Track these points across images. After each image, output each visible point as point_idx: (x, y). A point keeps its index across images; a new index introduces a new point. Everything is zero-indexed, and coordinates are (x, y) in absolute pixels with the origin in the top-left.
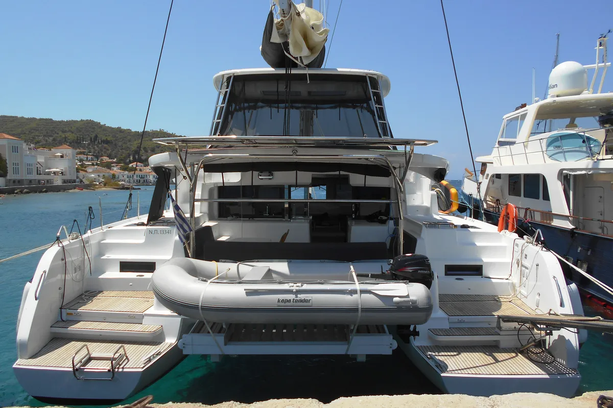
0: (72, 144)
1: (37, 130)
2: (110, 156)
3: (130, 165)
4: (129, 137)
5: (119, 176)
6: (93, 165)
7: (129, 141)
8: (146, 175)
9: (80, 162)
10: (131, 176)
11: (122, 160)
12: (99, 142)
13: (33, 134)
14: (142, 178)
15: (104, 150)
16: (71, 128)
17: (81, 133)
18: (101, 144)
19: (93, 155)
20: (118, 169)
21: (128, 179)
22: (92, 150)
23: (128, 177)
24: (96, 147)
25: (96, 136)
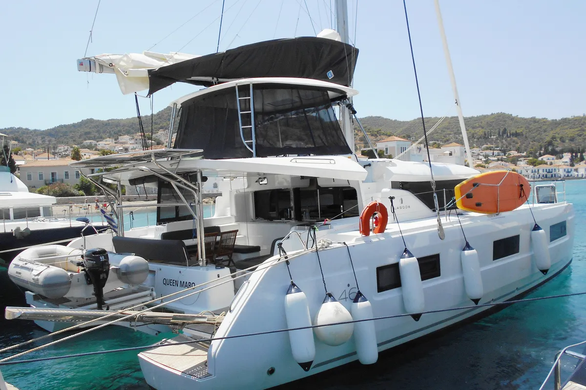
0: (480, 139)
1: (448, 129)
2: (518, 150)
3: (540, 159)
4: (545, 127)
5: (521, 171)
6: (498, 160)
7: (545, 131)
8: (555, 169)
9: (485, 158)
10: (537, 171)
11: (531, 153)
12: (507, 135)
13: (445, 133)
14: (549, 172)
15: (512, 144)
16: (481, 123)
17: (491, 127)
18: (510, 137)
19: (500, 150)
20: (526, 163)
21: (532, 174)
22: (500, 145)
23: (532, 172)
24: (504, 141)
25: (505, 130)
